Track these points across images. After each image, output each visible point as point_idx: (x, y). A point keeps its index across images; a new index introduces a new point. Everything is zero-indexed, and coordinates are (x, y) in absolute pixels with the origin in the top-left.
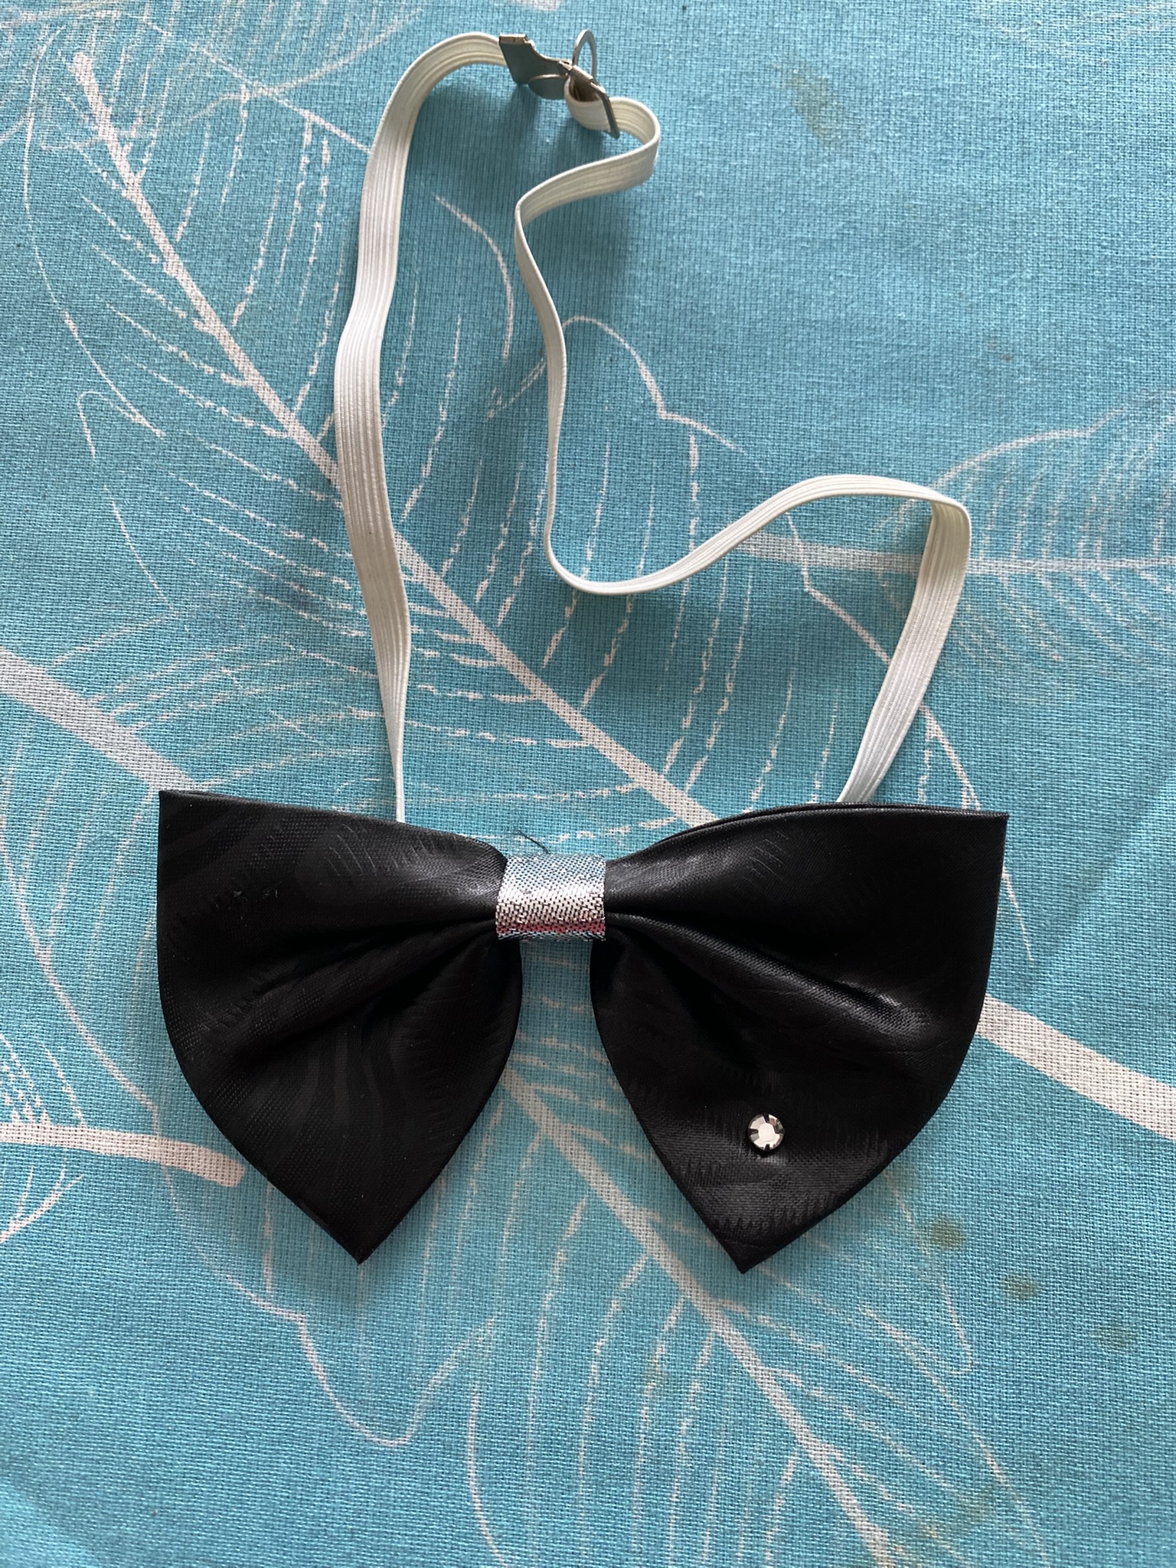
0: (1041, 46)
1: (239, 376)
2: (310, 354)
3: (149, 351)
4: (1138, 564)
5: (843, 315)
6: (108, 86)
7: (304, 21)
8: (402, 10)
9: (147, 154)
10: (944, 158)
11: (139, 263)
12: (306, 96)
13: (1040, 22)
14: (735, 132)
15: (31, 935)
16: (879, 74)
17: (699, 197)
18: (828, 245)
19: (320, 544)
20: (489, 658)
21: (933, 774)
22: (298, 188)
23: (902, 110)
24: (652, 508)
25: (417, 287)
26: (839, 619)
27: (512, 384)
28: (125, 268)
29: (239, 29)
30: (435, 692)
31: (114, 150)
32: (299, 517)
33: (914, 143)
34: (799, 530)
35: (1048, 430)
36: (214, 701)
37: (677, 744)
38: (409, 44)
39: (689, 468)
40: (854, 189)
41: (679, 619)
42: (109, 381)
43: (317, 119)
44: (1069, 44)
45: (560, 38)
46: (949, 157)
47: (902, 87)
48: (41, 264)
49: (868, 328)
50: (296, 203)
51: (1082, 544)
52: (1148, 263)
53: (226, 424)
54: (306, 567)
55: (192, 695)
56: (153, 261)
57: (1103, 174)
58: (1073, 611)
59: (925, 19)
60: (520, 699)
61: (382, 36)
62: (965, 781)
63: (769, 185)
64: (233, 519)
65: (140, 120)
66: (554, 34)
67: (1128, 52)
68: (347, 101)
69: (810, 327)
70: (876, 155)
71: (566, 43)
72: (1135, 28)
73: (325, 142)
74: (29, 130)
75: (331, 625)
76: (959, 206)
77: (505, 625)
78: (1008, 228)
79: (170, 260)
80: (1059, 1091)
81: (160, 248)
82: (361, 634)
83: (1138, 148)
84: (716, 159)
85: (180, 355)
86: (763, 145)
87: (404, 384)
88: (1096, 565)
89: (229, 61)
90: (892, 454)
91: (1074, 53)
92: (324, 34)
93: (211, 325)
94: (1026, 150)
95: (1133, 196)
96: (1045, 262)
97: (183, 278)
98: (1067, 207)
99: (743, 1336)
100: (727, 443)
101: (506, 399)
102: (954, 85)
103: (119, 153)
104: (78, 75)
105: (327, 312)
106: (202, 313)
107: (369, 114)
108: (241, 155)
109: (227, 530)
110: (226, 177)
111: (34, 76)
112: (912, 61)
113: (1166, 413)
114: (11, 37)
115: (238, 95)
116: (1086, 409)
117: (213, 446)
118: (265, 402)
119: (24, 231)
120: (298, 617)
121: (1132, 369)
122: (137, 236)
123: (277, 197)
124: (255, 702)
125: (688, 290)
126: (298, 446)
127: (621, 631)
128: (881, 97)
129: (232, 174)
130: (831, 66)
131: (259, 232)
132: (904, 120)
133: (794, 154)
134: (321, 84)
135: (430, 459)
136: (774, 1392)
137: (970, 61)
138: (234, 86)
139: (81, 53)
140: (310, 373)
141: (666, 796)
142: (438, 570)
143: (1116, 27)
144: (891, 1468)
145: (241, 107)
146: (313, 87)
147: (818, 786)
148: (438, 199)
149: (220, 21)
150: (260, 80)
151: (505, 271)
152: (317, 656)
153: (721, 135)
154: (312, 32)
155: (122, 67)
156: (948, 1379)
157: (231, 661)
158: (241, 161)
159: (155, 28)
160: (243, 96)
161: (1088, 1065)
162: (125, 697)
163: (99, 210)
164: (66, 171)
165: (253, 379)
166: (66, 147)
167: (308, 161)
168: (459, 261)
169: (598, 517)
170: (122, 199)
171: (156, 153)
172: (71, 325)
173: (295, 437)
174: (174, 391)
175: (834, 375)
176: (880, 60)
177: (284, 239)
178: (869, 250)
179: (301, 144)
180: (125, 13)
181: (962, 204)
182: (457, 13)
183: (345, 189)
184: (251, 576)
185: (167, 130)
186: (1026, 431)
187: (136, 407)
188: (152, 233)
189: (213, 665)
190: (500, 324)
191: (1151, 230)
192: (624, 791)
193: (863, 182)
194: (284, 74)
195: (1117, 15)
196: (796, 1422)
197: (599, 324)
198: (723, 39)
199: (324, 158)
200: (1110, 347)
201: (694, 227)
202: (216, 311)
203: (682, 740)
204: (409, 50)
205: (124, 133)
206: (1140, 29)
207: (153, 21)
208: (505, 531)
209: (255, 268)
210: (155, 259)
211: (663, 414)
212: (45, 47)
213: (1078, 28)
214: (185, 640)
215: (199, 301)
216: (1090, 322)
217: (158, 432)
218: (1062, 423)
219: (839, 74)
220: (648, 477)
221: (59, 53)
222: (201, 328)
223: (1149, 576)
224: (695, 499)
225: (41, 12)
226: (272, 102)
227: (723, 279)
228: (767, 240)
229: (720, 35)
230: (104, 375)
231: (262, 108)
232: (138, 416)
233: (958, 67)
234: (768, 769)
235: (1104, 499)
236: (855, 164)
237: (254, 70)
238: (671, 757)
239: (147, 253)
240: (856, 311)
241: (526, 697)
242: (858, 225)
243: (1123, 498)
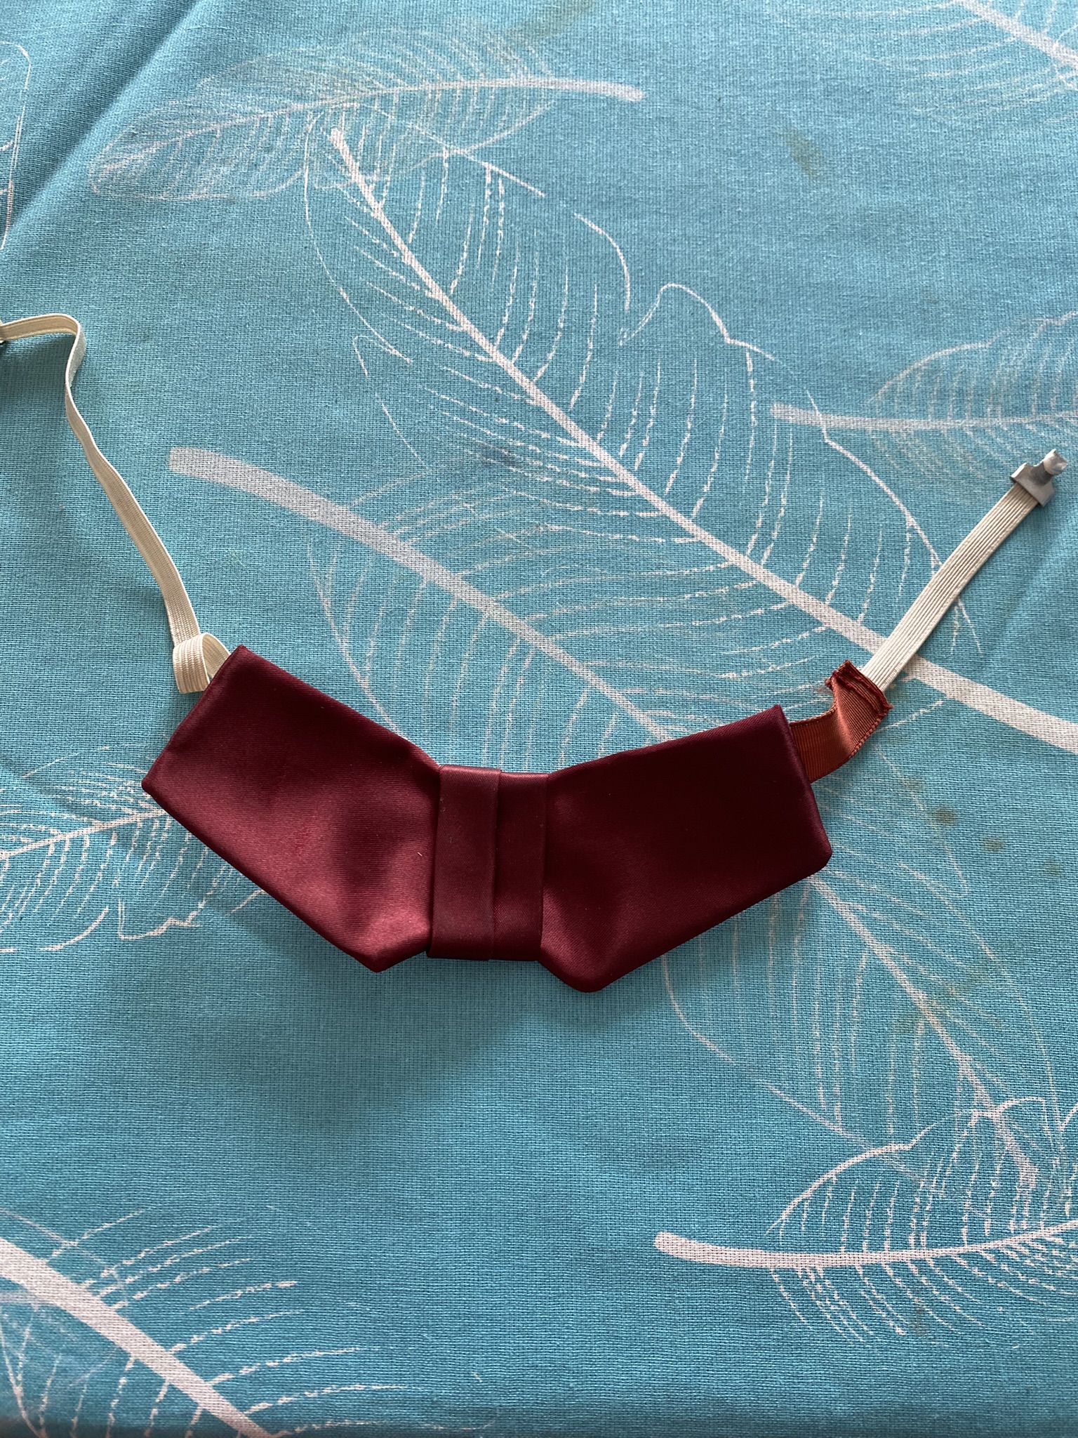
0: (940, 119)
1: (458, 324)
2: (503, 311)
3: (397, 311)
4: (1024, 420)
5: (833, 279)
6: (356, 149)
7: (480, 109)
8: (542, 101)
9: (384, 190)
10: (886, 186)
11: (387, 257)
12: (485, 154)
13: (937, 105)
14: (758, 172)
15: (354, 669)
16: (843, 137)
17: (739, 212)
18: (820, 239)
19: (519, 426)
20: (631, 490)
21: (912, 547)
22: (485, 209)
23: (859, 158)
24: (726, 396)
25: (567, 268)
26: (848, 458)
27: (633, 325)
28: (377, 260)
29: (438, 114)
30: (599, 513)
31: (363, 188)
32: (505, 410)
33: (868, 177)
34: (819, 406)
35: (963, 343)
36: (460, 524)
37: (754, 537)
38: (549, 122)
39: (747, 372)
40: (834, 205)
41: (749, 462)
42: (372, 329)
43: (494, 168)
44: (956, 118)
45: (644, 117)
46: (890, 185)
47: (858, 144)
48: (321, 259)
49: (850, 287)
50: (485, 218)
51: (989, 410)
52: (1014, 245)
53: (452, 353)
54: (511, 440)
55: (447, 520)
56: (395, 255)
57: (983, 194)
58: (987, 448)
59: (868, 104)
60: (652, 514)
61: (531, 117)
62: (932, 551)
63: (781, 203)
64: (463, 412)
65: (379, 170)
66: (640, 114)
67: (992, 122)
68: (512, 157)
69: (814, 287)
70: (845, 185)
71: (648, 120)
72: (994, 108)
73: (500, 181)
74: (306, 176)
75: (530, 475)
76: (898, 214)
77: (640, 470)
78: (929, 227)
79: (406, 255)
80: (1005, 728)
81: (399, 247)
82: (550, 479)
83: (1002, 178)
84: (748, 188)
85: (418, 312)
86: (776, 180)
87: (564, 327)
88: (999, 421)
89: (433, 134)
90: (871, 361)
91: (960, 123)
92: (494, 116)
93: (437, 294)
94: (936, 181)
95: (1002, 206)
96: (953, 246)
97: (416, 265)
98: (963, 213)
99: (827, 884)
100: (769, 356)
101: (630, 334)
102: (889, 143)
103: (366, 190)
104: (335, 142)
105: (511, 285)
106: (430, 287)
107: (526, 164)
108: (446, 190)
109: (459, 419)
110: (438, 203)
111: (306, 143)
112: (862, 129)
113: (1032, 332)
114: (287, 119)
115: (440, 155)
116: (985, 331)
117: (445, 368)
118: (476, 340)
119: (308, 239)
120: (509, 471)
121: (1010, 306)
122: (383, 240)
123: (472, 215)
124: (485, 524)
125: (737, 266)
126: (500, 367)
127: (712, 470)
128: (845, 151)
129: (442, 202)
130: (813, 133)
131: (462, 237)
132: (860, 163)
133: (795, 185)
134: (495, 146)
135: (584, 372)
136: (851, 917)
137: (898, 129)
138: (438, 148)
139: (336, 129)
140: (504, 322)
141: (750, 568)
142: (594, 439)
143: (983, 108)
144: (924, 955)
145: (444, 161)
146: (490, 148)
147: (843, 558)
148: (575, 214)
149: (425, 109)
150: (454, 145)
151: (622, 258)
152: (523, 494)
153: (749, 174)
154: (486, 115)
155: (363, 138)
156: (955, 901)
157: (469, 499)
158: (447, 194)
159: (383, 113)
160: (444, 155)
161: (1021, 712)
162: (401, 523)
163: (357, 225)
164: (333, 201)
165: (466, 325)
166: (331, 187)
167: (490, 193)
168: (593, 251)
169: (693, 403)
170: (370, 218)
171: (391, 189)
172: (345, 295)
173: (498, 361)
174: (416, 335)
175: (831, 315)
176: (843, 129)
177: (479, 240)
178: (846, 241)
179: (485, 183)
180: (362, 105)
181: (900, 213)
182: (577, 103)
183: (516, 209)
184: (477, 447)
185: (396, 176)
186: (950, 345)
187: (392, 345)
188: (392, 238)
189: (457, 502)
190: (622, 289)
191: (1014, 225)
192: (723, 566)
193: (839, 201)
194: (470, 141)
195: (983, 101)
196: (865, 934)
197: (684, 288)
198: (746, 117)
199: (500, 191)
200: (996, 294)
201: (738, 229)
202: (439, 285)
203: (756, 535)
204: (549, 126)
205: (368, 178)
206: (998, 109)
207: (381, 109)
208: (635, 413)
209: (462, 259)
210: (396, 254)
211: (728, 341)
212: (311, 126)
213: (961, 108)
214: (438, 487)
215: (427, 279)
216: (983, 280)
217: (408, 360)
218: (971, 339)
219: (819, 138)
220: (722, 378)
221: (321, 129)
222: (430, 295)
223: (1031, 427)
224: (752, 390)
225: (306, 104)
226: (464, 158)
227: (758, 260)
228: (783, 236)
229: (744, 115)
230: (369, 326)
231: (459, 164)
232: (394, 350)
233: (891, 132)
234: (812, 549)
235: (1000, 382)
236: (833, 190)
237: (450, 139)
238: (751, 545)
239: (390, 250)
240: (841, 277)
241: (656, 513)
242: (838, 226)
243: (1011, 382)
